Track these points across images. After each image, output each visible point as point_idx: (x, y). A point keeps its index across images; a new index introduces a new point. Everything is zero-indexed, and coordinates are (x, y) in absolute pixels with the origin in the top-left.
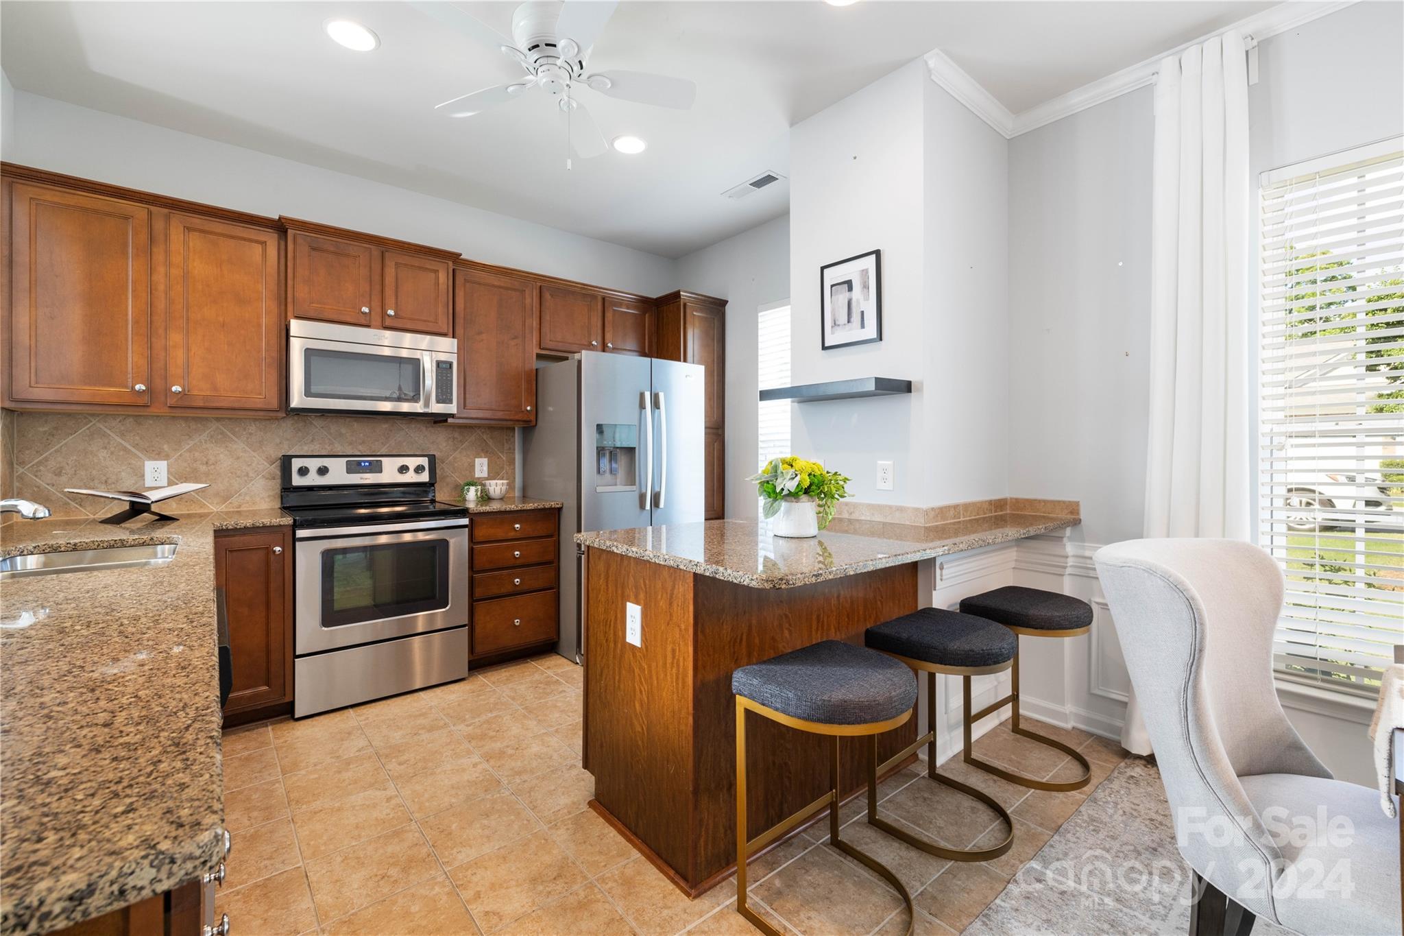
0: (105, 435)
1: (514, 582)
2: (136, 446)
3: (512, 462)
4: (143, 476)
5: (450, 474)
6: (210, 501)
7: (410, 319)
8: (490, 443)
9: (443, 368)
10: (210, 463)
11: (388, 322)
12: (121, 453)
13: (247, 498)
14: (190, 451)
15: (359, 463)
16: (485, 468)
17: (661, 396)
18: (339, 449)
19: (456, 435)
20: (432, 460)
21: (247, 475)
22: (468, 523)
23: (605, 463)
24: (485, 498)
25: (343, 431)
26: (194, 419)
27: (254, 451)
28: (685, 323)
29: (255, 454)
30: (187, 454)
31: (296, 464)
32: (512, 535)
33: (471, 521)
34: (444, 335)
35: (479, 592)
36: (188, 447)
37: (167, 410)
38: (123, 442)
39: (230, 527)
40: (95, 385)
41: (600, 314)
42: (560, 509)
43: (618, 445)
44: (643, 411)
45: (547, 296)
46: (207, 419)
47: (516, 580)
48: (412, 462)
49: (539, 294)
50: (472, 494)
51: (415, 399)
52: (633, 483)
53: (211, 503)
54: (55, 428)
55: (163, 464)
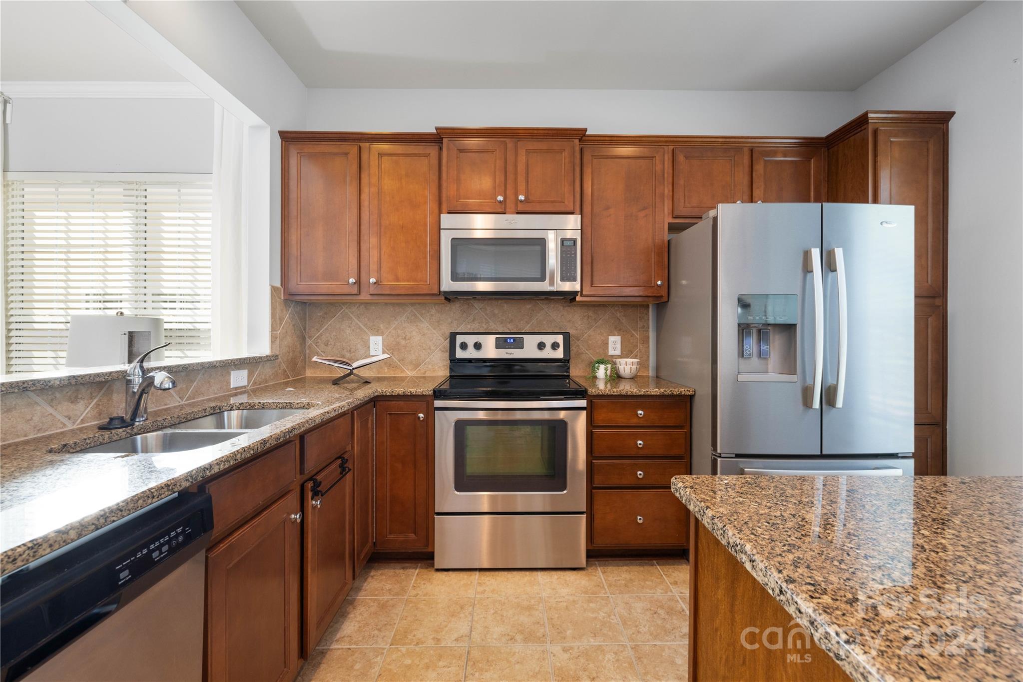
0: (350, 318)
1: (636, 474)
2: (365, 325)
3: (646, 340)
4: (369, 347)
5: (584, 351)
6: (407, 367)
7: (539, 202)
8: (624, 320)
9: (566, 246)
10: (407, 338)
11: (521, 208)
12: (358, 330)
13: (430, 366)
14: (395, 329)
15: (506, 340)
16: (619, 346)
17: (839, 253)
18: (493, 327)
19: (591, 313)
20: (567, 337)
21: (430, 348)
22: (585, 405)
23: (751, 344)
24: (616, 377)
25: (496, 311)
26: (398, 304)
27: (434, 329)
28: (875, 156)
29: (434, 331)
30: (394, 332)
31: (460, 339)
32: (634, 421)
33: (590, 403)
34: (572, 213)
35: (598, 480)
36: (394, 326)
37: (369, 297)
38: (358, 322)
39: (388, 394)
40: (329, 282)
41: (747, 169)
42: (692, 397)
43: (771, 320)
44: (809, 275)
45: (681, 158)
46: (404, 304)
47: (639, 472)
48: (549, 340)
49: (671, 158)
50: (602, 372)
51: (542, 279)
52: (793, 372)
53: (408, 370)
54: (326, 313)
55: (379, 339)
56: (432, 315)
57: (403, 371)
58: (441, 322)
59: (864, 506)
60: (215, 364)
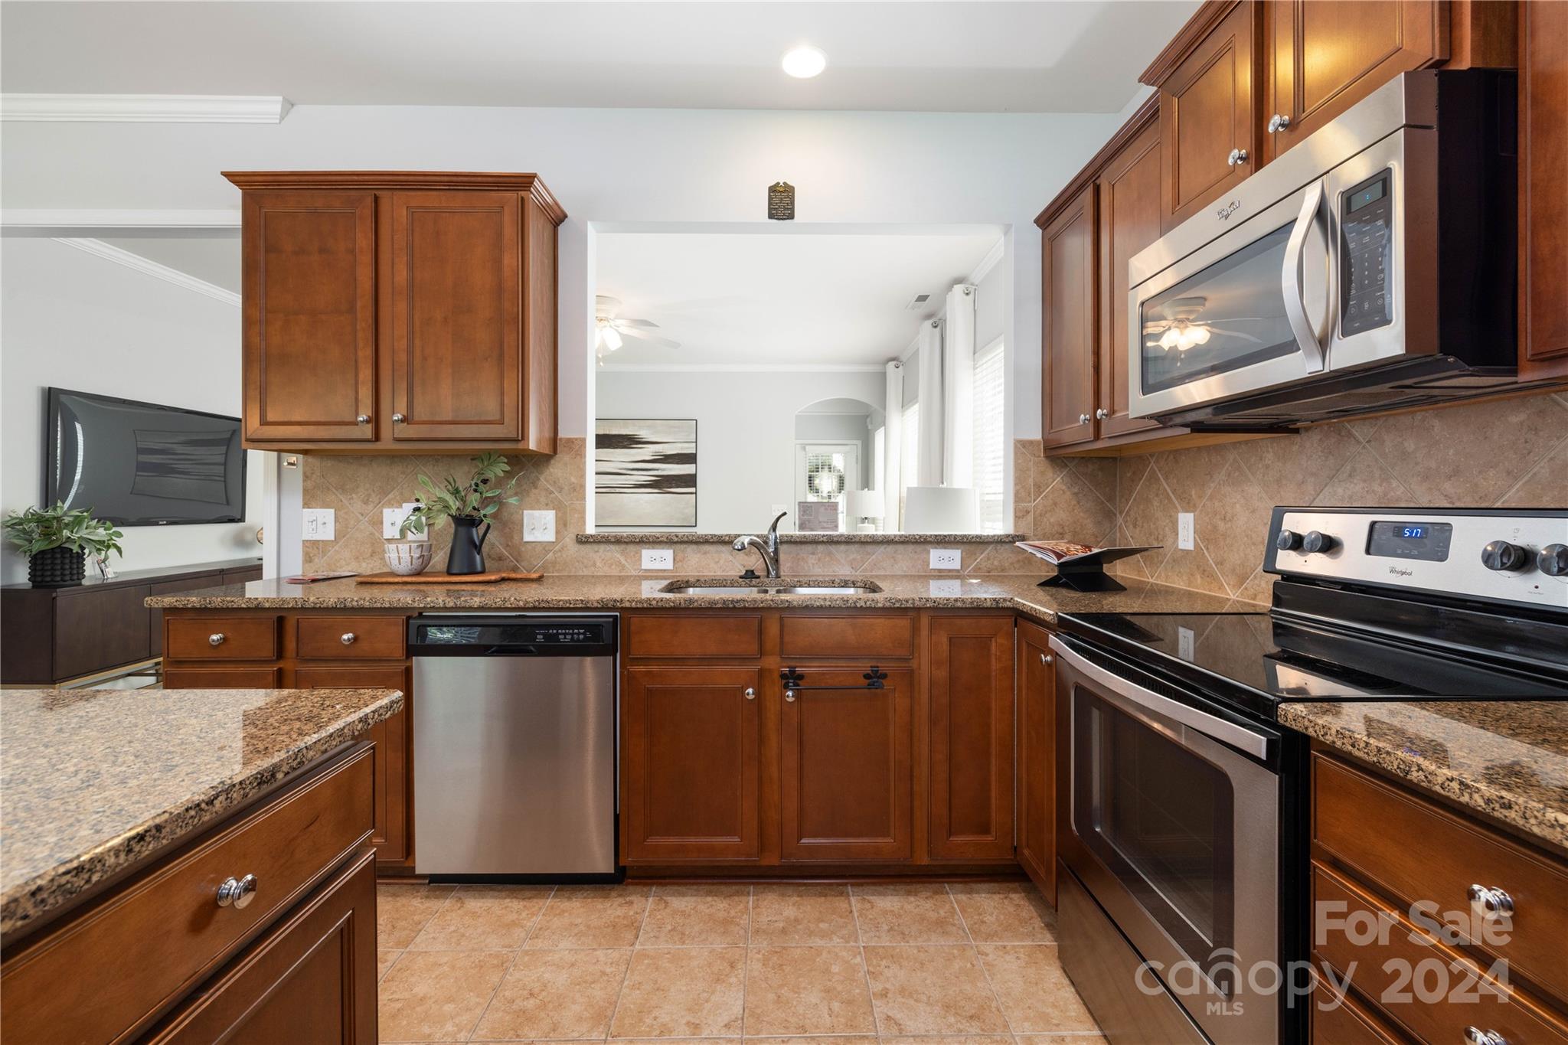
0: (1157, 480)
2: (1174, 491)
4: (1177, 534)
6: (1227, 581)
10: (1228, 517)
12: (1166, 502)
14: (1211, 498)
21: (1263, 542)
27: (1270, 498)
30: (1209, 504)
31: (1288, 524)
36: (1209, 492)
38: (1167, 487)
46: (1223, 447)
53: (1228, 584)
54: (1134, 473)
55: (1190, 516)
56: (1267, 467)
57: (1221, 587)
58: (1284, 482)
59: (137, 757)
60: (893, 537)
